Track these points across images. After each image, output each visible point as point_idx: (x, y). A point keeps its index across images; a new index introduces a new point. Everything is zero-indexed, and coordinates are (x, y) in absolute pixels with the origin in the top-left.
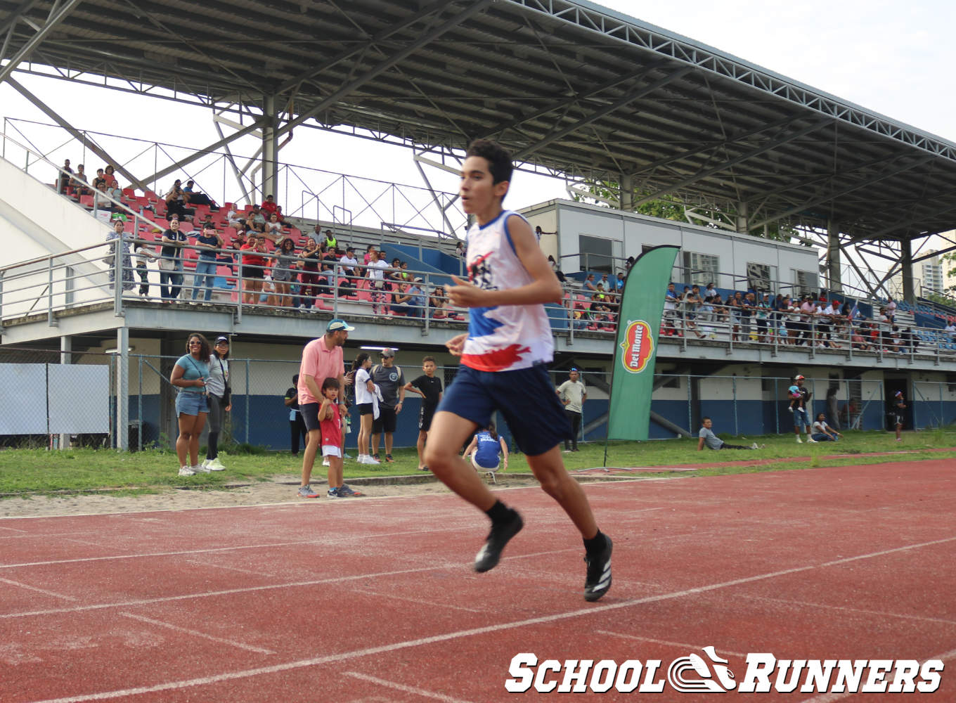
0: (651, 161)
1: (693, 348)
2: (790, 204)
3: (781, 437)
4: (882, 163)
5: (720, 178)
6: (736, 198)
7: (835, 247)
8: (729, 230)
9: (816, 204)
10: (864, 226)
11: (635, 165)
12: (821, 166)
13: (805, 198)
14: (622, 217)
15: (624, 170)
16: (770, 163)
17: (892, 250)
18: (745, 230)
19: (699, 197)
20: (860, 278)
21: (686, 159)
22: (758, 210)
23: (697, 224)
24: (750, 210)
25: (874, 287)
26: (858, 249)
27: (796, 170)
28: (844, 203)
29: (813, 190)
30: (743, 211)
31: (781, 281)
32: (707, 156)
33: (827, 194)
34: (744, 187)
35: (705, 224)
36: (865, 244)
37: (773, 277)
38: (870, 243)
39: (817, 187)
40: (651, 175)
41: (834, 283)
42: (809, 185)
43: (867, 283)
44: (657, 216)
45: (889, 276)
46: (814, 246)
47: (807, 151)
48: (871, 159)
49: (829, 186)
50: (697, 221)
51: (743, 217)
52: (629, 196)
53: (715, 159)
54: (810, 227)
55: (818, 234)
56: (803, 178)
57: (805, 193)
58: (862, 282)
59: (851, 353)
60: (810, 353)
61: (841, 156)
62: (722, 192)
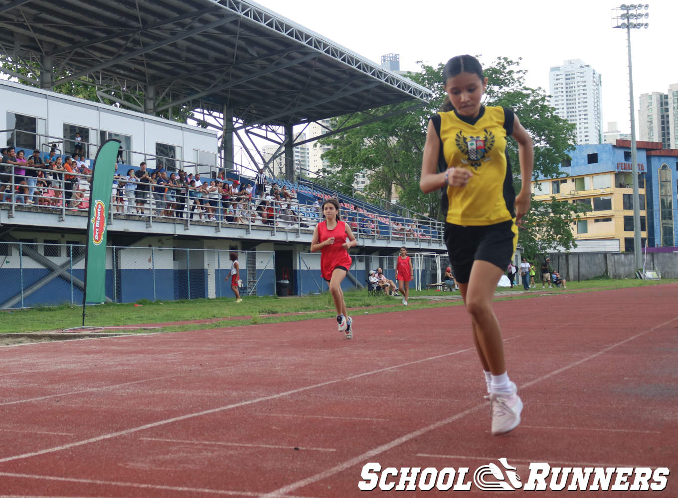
0: (70, 43)
1: (119, 221)
2: (192, 90)
3: (192, 302)
4: (275, 57)
5: (132, 62)
6: (145, 81)
7: (229, 130)
8: (136, 110)
9: (216, 90)
10: (254, 112)
11: (56, 47)
12: (223, 57)
13: (207, 85)
14: (46, 96)
15: (45, 52)
16: (177, 51)
17: (276, 134)
18: (152, 111)
19: (111, 79)
20: (250, 160)
21: (104, 43)
22: (164, 94)
23: (105, 103)
24: (157, 93)
25: (261, 167)
26: (247, 132)
27: (200, 59)
28: (239, 90)
29: (213, 78)
30: (151, 93)
31: (185, 160)
32: (122, 42)
33: (225, 81)
34: (152, 72)
35: (112, 103)
36: (254, 128)
37: (178, 157)
38: (259, 128)
39: (217, 75)
40: (70, 56)
41: (228, 162)
42: (211, 73)
43: (256, 164)
44: (68, 94)
45: (274, 157)
46: (209, 128)
47: (212, 42)
48: (265, 52)
49: (228, 74)
50: (106, 101)
51: (151, 99)
52: (49, 75)
53: (130, 45)
54: (208, 110)
55: (215, 117)
56: (206, 67)
57: (207, 80)
58: (252, 163)
59: (250, 227)
60: (217, 226)
61: (240, 48)
62: (132, 75)
